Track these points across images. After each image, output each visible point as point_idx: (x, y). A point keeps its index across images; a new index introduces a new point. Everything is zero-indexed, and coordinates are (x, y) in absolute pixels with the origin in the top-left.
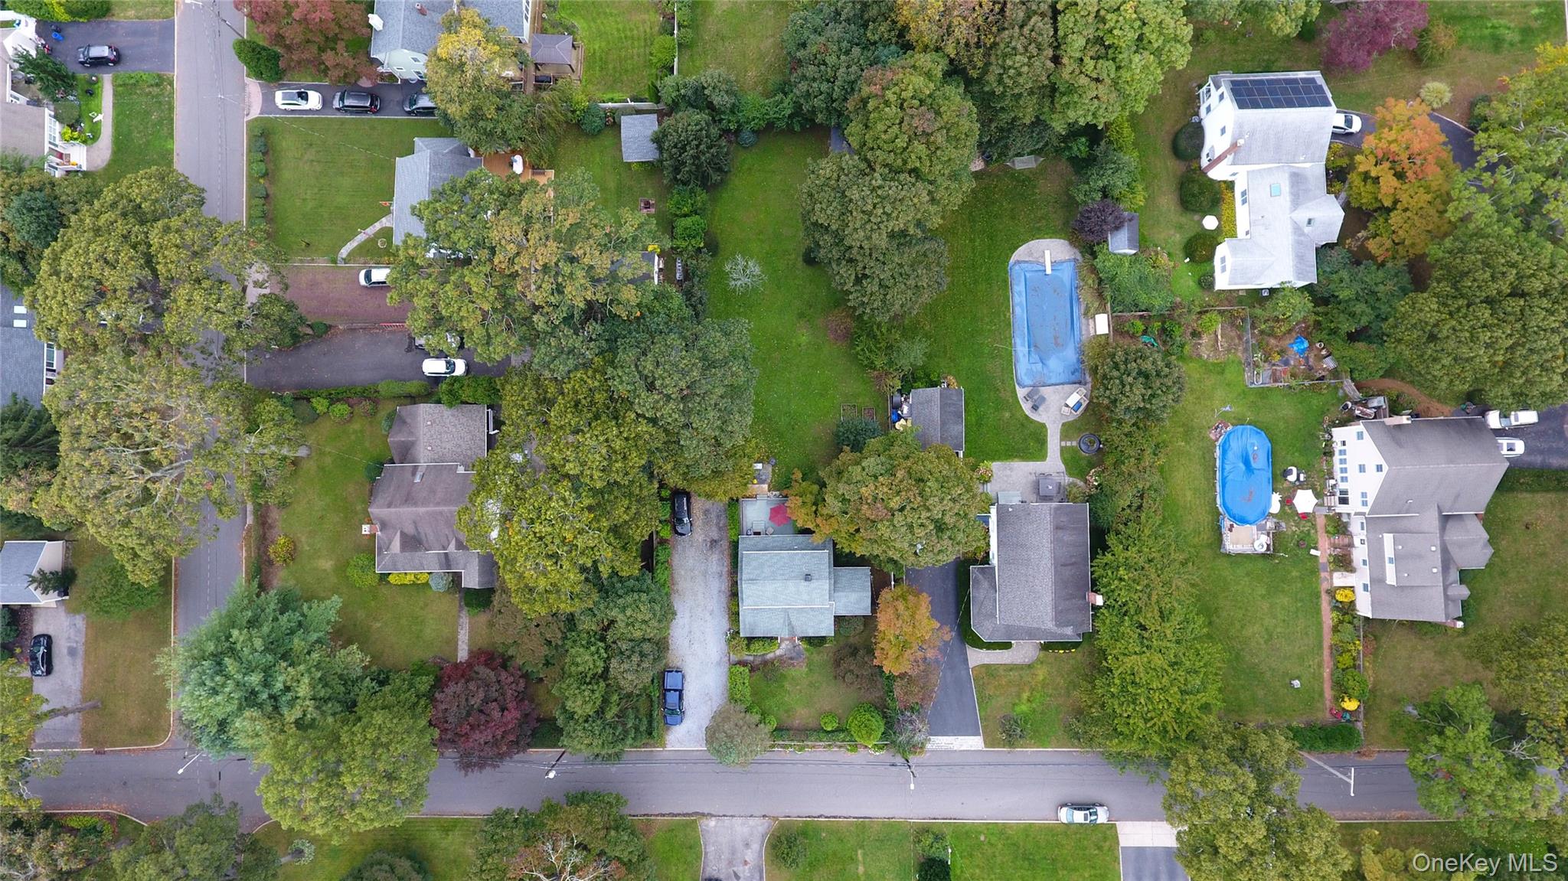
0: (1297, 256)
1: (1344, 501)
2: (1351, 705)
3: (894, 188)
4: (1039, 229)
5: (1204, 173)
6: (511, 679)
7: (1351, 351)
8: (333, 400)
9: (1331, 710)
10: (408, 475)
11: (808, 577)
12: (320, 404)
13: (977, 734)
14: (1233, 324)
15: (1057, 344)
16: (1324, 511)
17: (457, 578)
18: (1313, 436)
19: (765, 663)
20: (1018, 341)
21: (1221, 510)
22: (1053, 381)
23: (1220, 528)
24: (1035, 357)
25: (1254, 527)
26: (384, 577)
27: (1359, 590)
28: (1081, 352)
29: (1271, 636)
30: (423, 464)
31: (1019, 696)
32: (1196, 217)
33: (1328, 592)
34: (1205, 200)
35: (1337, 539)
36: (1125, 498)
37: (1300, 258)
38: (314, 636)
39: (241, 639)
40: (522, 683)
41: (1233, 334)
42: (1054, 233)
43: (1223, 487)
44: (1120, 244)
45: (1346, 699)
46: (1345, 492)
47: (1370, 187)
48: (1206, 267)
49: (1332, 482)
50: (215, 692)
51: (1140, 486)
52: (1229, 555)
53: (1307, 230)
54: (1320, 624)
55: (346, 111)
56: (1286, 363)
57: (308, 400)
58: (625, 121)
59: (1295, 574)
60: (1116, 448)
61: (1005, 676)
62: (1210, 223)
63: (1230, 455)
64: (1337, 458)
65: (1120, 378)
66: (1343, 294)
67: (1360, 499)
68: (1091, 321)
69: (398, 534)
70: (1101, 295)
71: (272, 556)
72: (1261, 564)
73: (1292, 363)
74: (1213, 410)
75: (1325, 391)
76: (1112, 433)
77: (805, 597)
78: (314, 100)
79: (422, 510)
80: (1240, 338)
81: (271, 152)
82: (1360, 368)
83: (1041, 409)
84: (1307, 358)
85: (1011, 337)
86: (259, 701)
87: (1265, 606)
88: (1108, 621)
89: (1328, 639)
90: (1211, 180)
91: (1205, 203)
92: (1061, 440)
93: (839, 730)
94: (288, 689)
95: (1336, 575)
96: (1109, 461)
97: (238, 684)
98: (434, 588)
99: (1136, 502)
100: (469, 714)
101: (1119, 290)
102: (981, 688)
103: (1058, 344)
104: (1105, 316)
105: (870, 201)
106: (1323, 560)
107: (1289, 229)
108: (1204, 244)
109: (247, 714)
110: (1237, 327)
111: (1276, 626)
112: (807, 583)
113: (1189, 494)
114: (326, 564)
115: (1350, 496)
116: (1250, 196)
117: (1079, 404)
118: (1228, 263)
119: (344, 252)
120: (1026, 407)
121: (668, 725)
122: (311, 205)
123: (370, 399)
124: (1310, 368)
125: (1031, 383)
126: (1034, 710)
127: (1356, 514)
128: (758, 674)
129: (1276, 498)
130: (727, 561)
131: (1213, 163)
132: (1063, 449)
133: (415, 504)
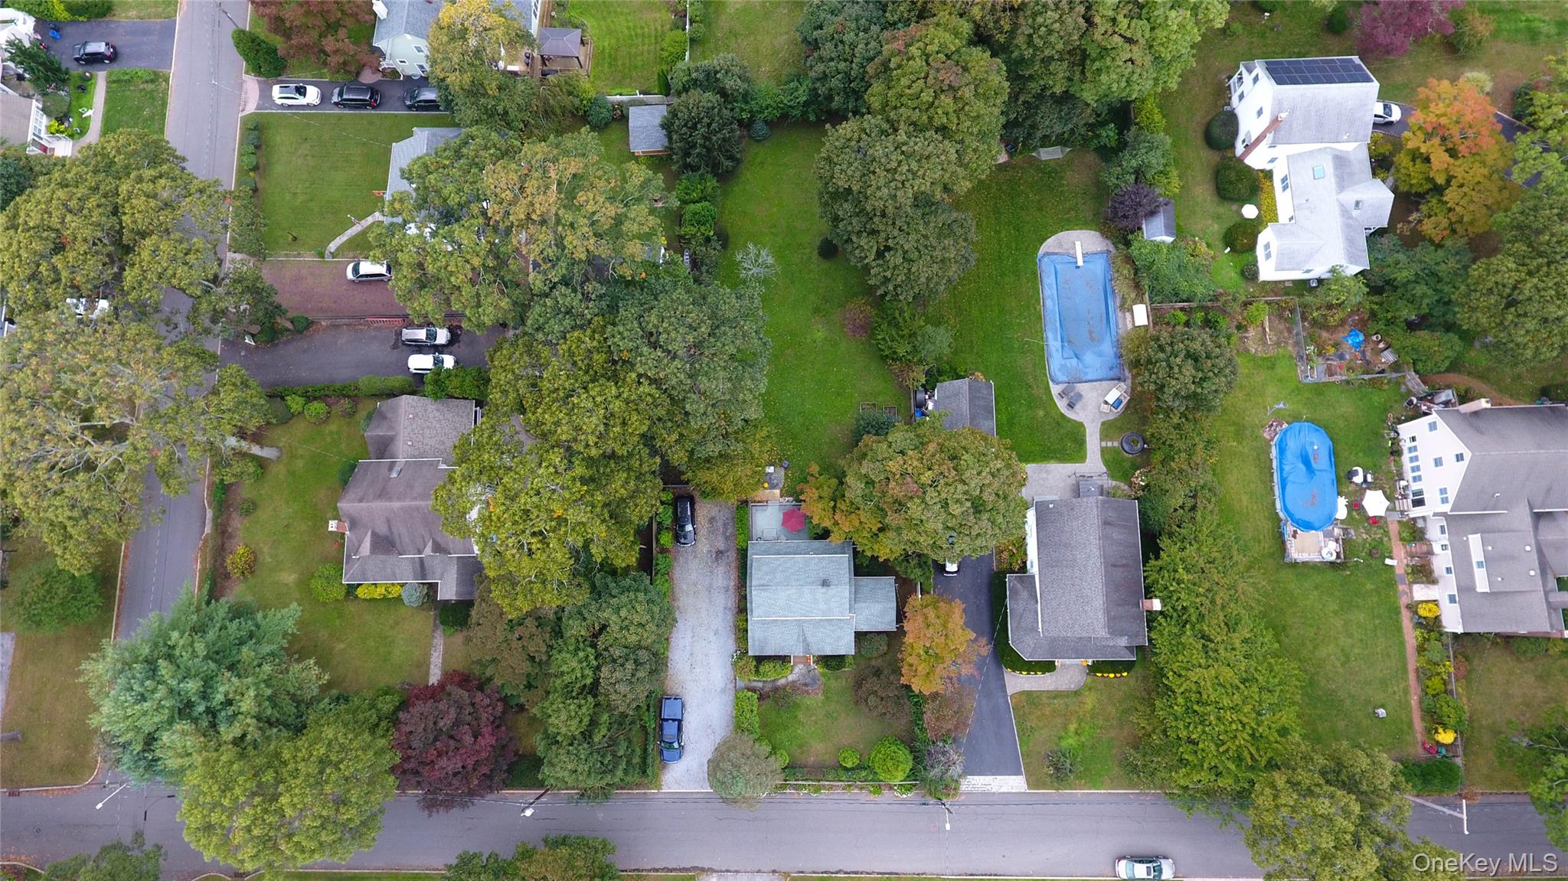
0: (1347, 239)
1: (1419, 503)
2: (1446, 737)
3: (920, 144)
4: (1068, 220)
5: (1240, 160)
6: (487, 701)
7: (1413, 340)
8: (309, 398)
9: (1423, 744)
10: (384, 471)
11: (825, 583)
12: (295, 403)
13: (1018, 773)
14: (1281, 317)
15: (1092, 339)
16: (1397, 516)
17: (433, 587)
18: (1377, 434)
19: (776, 689)
20: (1050, 335)
21: (1282, 515)
22: (1090, 377)
23: (1282, 535)
24: (1069, 352)
25: (1320, 534)
26: (351, 589)
27: (1445, 603)
28: (1118, 344)
29: (1347, 657)
30: (401, 460)
31: (1065, 728)
32: (1234, 207)
33: (1408, 607)
34: (1243, 187)
35: (1414, 547)
36: (1178, 498)
37: (1350, 241)
38: (266, 649)
39: (181, 642)
40: (500, 708)
41: (1282, 327)
42: (1085, 225)
43: (1283, 488)
44: (1156, 233)
45: (1440, 730)
46: (1420, 492)
47: (1420, 165)
48: (1247, 257)
49: (1403, 483)
50: (143, 698)
51: (1193, 484)
52: (1295, 565)
53: (1355, 213)
54: (1402, 644)
55: (345, 106)
56: (1341, 357)
57: (283, 398)
58: (633, 111)
59: (1369, 586)
60: (1164, 443)
61: (1049, 705)
62: (1250, 211)
63: (1289, 455)
64: (1406, 457)
65: (1167, 361)
66: (1402, 275)
67: (1439, 497)
68: (1128, 315)
69: (369, 534)
70: (1137, 286)
71: (230, 568)
72: (1330, 575)
73: (1348, 357)
74: (1265, 407)
75: (1387, 387)
76: (1160, 426)
77: (822, 606)
78: (313, 95)
79: (396, 505)
80: (1290, 331)
81: (264, 147)
82: (1423, 358)
83: (1077, 407)
84: (1363, 353)
85: (1042, 331)
86: (195, 714)
87: (1338, 623)
88: (1166, 633)
89: (1413, 662)
90: (1249, 167)
91: (1243, 191)
92: (1101, 440)
93: (860, 767)
94: (229, 702)
95: (1416, 587)
96: (1158, 457)
97: (171, 691)
98: (406, 601)
99: (1190, 503)
100: (436, 739)
101: (1156, 280)
102: (1022, 719)
103: (1094, 339)
104: (1143, 307)
105: (894, 157)
106: (1400, 571)
107: (1337, 210)
108: (1244, 233)
109: (177, 727)
110: (1286, 320)
111: (1352, 646)
112: (824, 590)
113: (1245, 499)
114: (289, 578)
115: (1426, 496)
116: (1291, 181)
117: (1119, 401)
118: (1273, 250)
119: (333, 246)
120: (1061, 405)
121: (664, 764)
122: (300, 199)
123: (349, 397)
124: (1368, 363)
125: (1065, 379)
126: (1083, 745)
127: (1435, 514)
128: (769, 702)
129: (1342, 502)
130: (734, 575)
131: (1249, 148)
132: (1103, 450)
133: (390, 499)
